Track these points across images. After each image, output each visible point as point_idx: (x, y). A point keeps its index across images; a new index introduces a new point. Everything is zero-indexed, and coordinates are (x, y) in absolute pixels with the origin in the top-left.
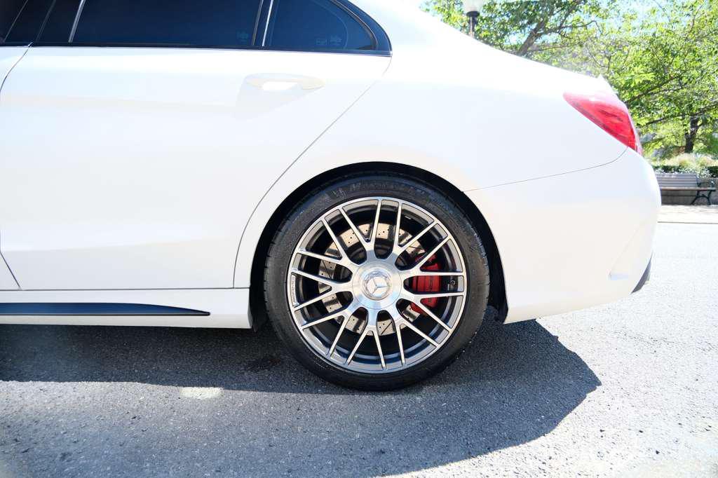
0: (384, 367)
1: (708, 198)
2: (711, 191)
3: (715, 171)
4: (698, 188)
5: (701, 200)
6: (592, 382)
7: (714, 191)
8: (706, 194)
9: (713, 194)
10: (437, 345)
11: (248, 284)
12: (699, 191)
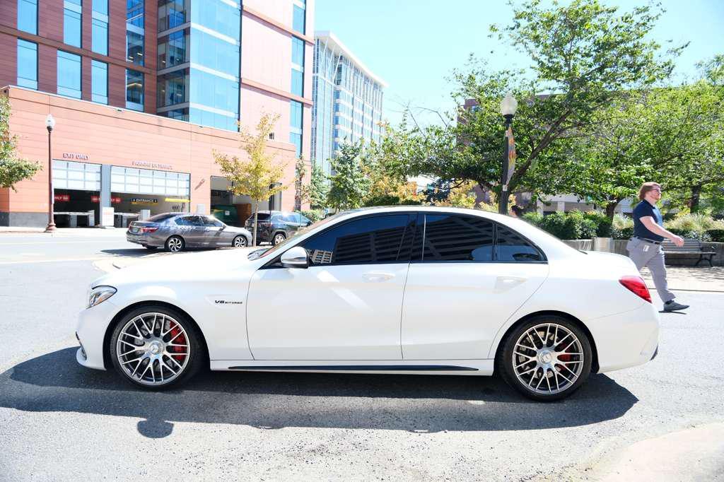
0: (551, 392)
1: (710, 260)
2: (712, 255)
3: (716, 235)
4: (700, 252)
5: (704, 262)
6: (635, 400)
7: (715, 255)
8: (708, 257)
9: (714, 257)
10: (572, 382)
11: (494, 357)
12: (701, 255)
